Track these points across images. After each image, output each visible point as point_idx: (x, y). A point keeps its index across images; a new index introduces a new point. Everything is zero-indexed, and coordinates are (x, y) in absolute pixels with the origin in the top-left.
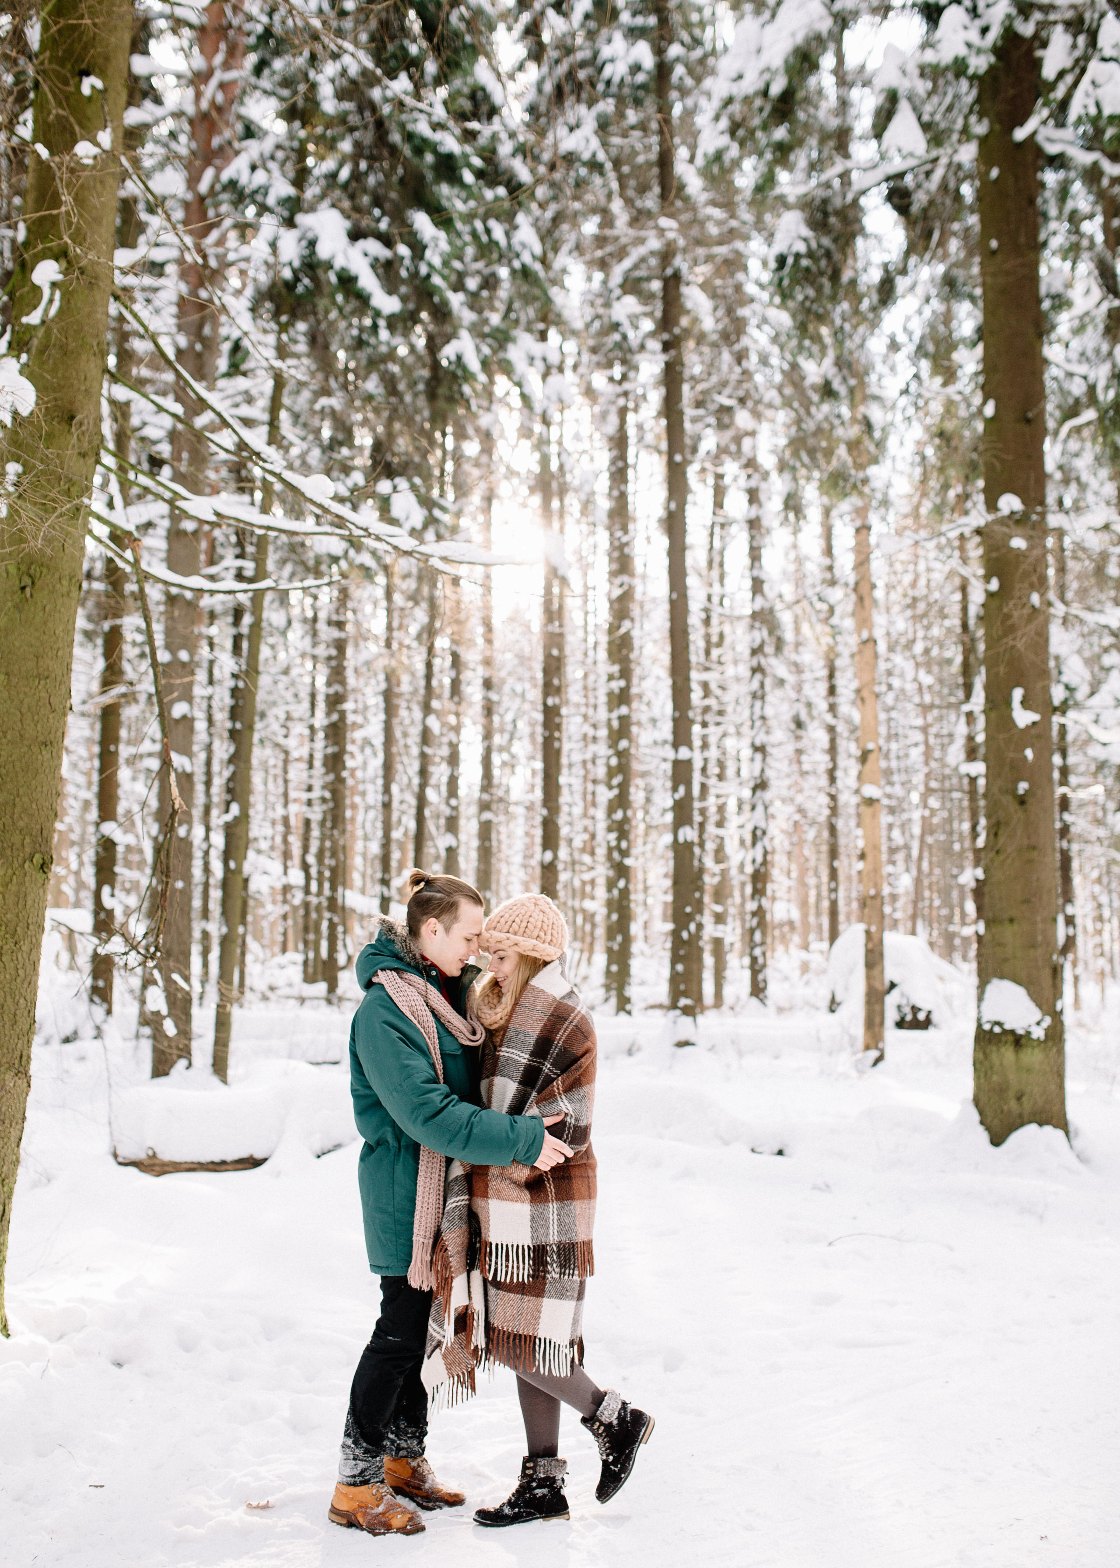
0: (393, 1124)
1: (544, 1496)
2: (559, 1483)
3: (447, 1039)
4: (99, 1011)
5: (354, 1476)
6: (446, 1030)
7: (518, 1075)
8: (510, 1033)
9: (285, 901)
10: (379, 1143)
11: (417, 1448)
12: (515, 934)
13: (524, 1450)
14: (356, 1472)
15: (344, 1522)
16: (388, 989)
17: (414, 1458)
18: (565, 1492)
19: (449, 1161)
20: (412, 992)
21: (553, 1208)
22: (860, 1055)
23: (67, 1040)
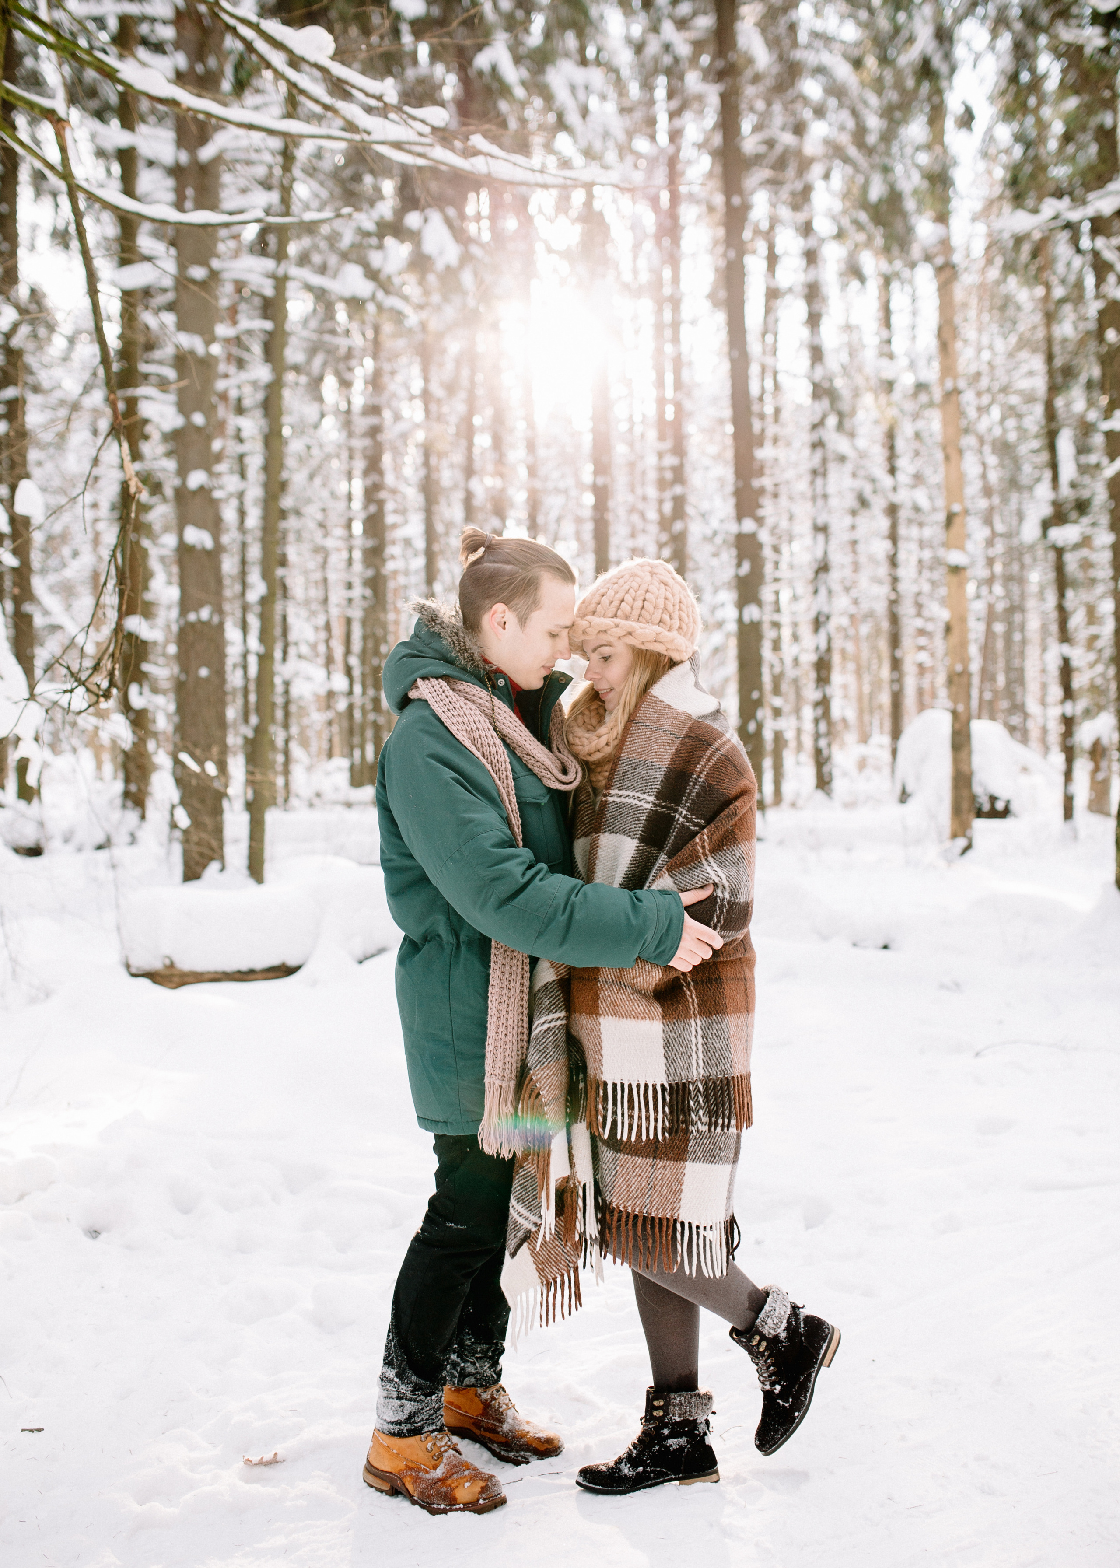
0: (449, 911)
1: (681, 1448)
2: (702, 1428)
3: (527, 780)
4: (132, 816)
5: (398, 1423)
6: (525, 766)
7: (638, 828)
8: (623, 768)
9: (329, 707)
10: (426, 939)
11: (489, 1373)
12: (627, 618)
13: (649, 1381)
14: (402, 1416)
15: (386, 1487)
16: (435, 707)
17: (486, 1388)
18: (711, 1440)
19: (534, 961)
20: (469, 708)
21: (695, 1026)
22: (948, 844)
23: (100, 847)
